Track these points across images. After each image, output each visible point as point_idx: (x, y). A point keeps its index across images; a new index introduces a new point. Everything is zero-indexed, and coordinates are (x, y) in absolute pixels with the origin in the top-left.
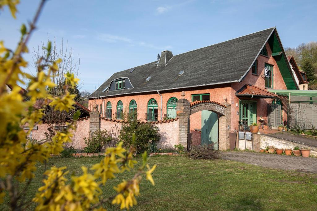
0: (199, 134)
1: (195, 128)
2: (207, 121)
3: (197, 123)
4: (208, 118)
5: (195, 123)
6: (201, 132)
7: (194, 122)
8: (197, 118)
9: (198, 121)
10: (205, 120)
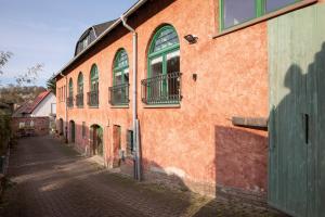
0: (253, 142)
1: (234, 113)
2: (305, 71)
3: (245, 93)
4: (319, 49)
5: (234, 95)
6: (265, 134)
7: (231, 89)
8: (240, 72)
9: (248, 85)
10: (294, 70)
